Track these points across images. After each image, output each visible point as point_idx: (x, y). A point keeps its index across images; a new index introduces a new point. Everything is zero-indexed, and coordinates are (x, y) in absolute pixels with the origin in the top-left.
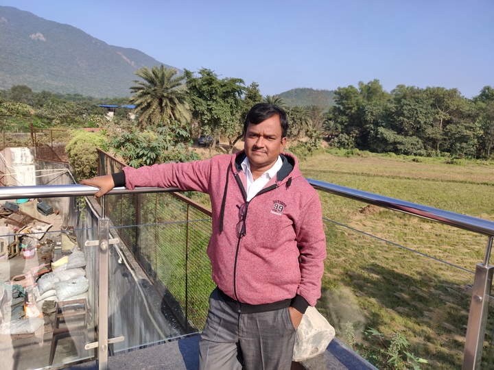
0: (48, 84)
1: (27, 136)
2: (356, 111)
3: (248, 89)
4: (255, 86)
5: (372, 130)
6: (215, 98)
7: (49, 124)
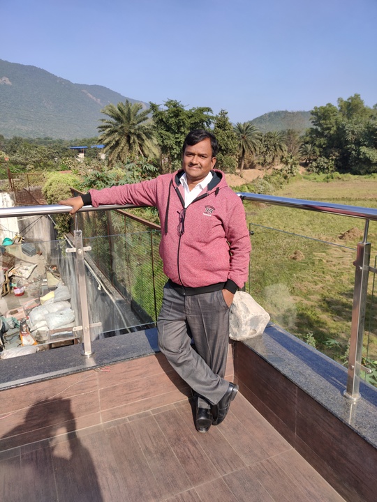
0: (19, 129)
1: (4, 182)
2: (335, 131)
3: (216, 118)
4: (223, 114)
5: (354, 150)
6: (183, 131)
7: (24, 169)
